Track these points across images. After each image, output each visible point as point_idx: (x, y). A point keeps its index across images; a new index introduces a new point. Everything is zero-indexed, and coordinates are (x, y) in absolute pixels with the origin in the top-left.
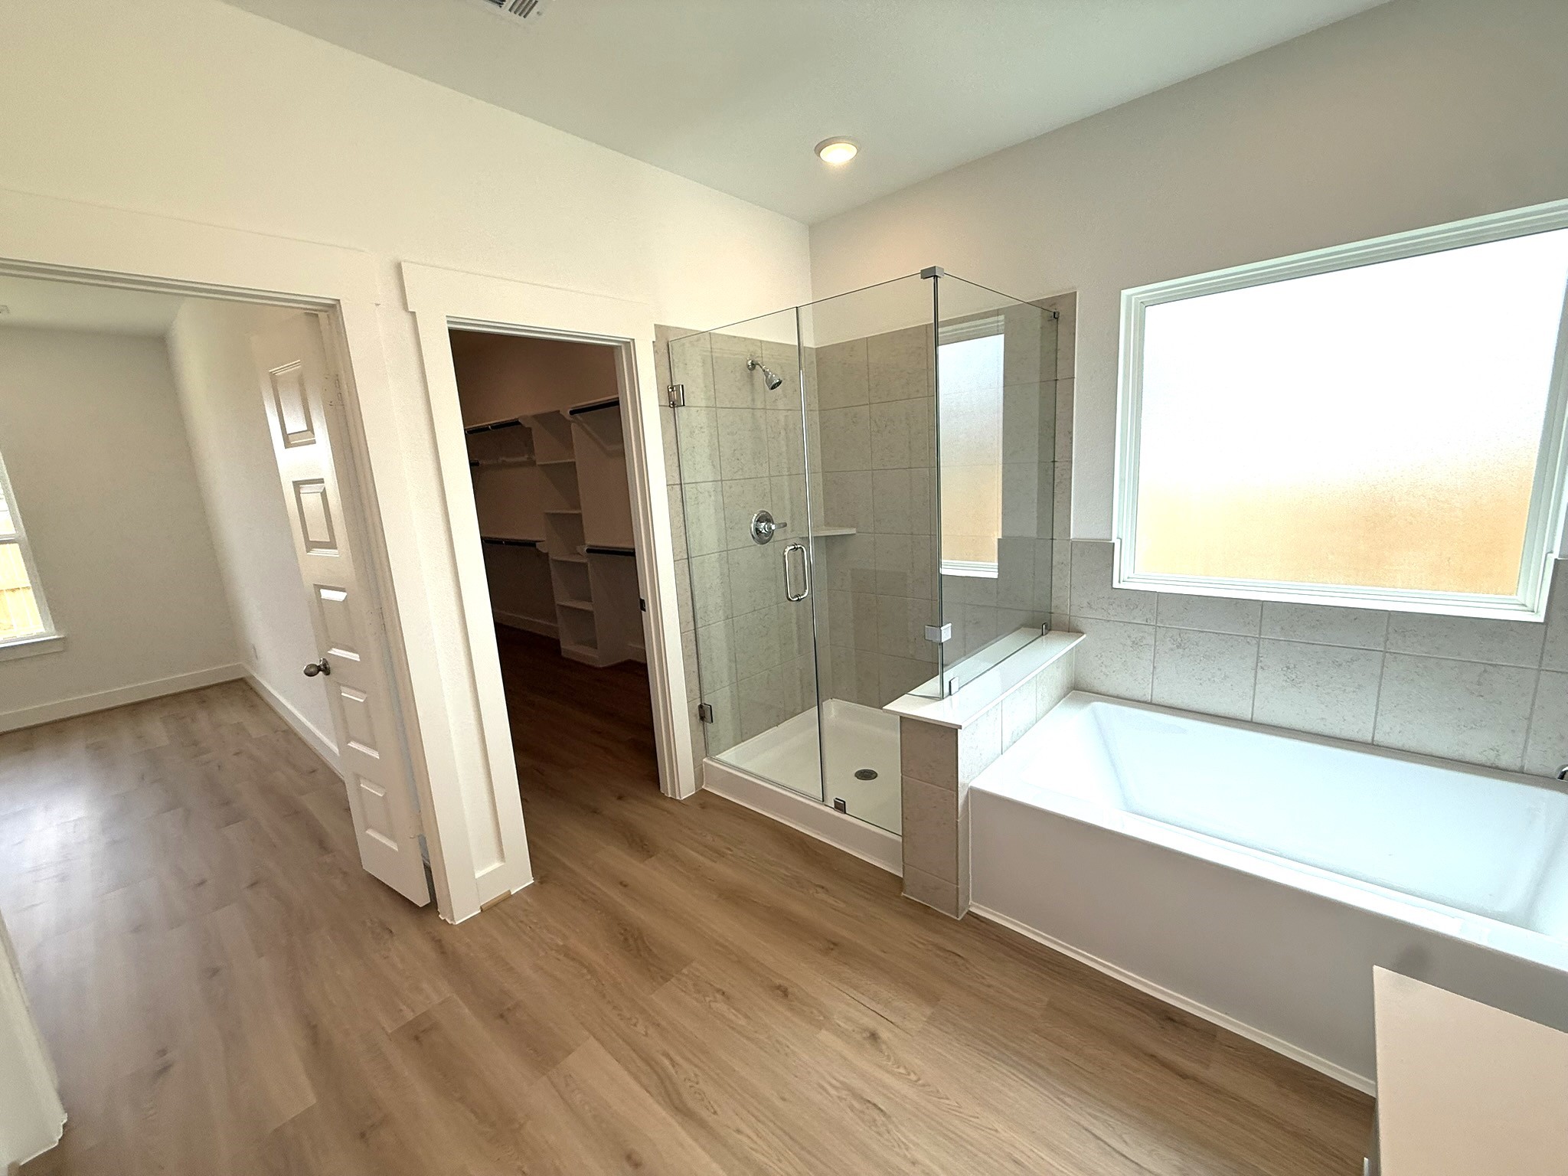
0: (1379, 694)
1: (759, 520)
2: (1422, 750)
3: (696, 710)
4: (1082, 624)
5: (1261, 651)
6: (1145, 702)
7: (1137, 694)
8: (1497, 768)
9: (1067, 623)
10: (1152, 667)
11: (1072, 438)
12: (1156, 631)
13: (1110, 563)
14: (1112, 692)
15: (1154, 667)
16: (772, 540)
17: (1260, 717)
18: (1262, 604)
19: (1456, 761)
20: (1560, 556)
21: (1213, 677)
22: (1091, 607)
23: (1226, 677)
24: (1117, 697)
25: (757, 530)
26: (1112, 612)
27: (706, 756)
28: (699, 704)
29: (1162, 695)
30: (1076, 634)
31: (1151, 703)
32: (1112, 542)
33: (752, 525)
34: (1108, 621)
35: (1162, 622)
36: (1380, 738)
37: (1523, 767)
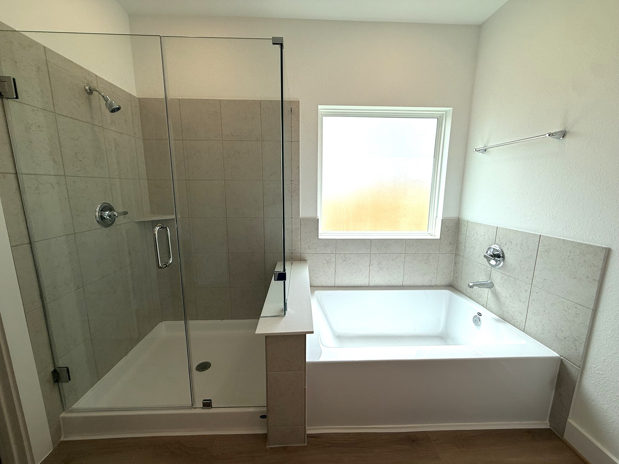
0: (404, 268)
1: (103, 210)
2: (416, 284)
3: (49, 376)
4: (307, 257)
5: (371, 258)
6: (332, 287)
7: (330, 284)
8: (431, 286)
9: (300, 256)
10: (334, 271)
11: (299, 170)
12: (336, 256)
13: (317, 228)
14: (320, 285)
15: (335, 271)
16: (114, 224)
17: (372, 284)
18: (371, 240)
19: (422, 286)
20: (442, 218)
21: (356, 271)
22: (310, 248)
23: (360, 270)
24: (322, 287)
25: (102, 218)
26: (318, 250)
27: (64, 410)
28: (52, 370)
29: (339, 282)
30: (303, 261)
31: (334, 287)
32: (318, 218)
33: (97, 214)
34: (317, 254)
35: (338, 251)
36: (405, 283)
37: (436, 284)
